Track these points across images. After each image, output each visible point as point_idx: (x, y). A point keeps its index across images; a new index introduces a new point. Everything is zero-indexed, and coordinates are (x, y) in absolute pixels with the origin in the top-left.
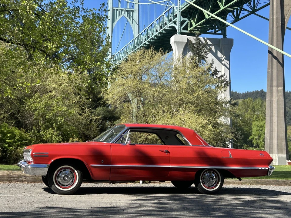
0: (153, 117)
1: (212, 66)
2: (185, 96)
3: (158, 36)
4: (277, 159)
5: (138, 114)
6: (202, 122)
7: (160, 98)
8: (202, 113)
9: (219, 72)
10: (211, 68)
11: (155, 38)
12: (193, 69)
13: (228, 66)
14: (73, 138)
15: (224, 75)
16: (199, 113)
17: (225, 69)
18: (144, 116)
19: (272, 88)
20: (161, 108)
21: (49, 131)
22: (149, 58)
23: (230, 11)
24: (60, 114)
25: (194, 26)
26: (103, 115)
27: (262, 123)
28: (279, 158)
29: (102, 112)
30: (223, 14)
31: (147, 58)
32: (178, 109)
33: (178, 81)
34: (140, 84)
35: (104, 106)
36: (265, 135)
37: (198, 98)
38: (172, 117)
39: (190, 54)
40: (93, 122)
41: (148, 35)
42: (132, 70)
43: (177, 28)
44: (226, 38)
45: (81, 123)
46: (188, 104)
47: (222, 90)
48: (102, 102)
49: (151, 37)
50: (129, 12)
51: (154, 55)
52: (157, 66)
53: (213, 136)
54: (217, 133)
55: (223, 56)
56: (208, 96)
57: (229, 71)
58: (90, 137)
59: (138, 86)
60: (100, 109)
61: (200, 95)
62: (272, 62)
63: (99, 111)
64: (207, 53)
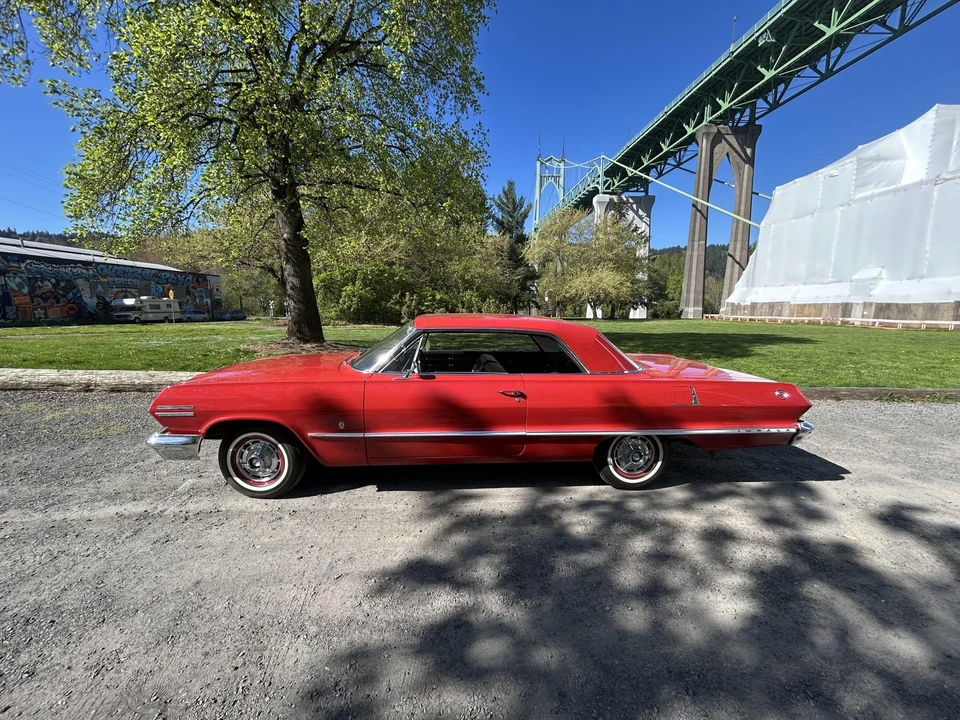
0: (571, 275)
1: (633, 224)
2: (604, 253)
3: (582, 197)
4: (693, 313)
6: (620, 279)
7: (578, 256)
8: (621, 270)
9: (638, 229)
10: (632, 226)
11: (579, 199)
12: (614, 226)
13: (648, 222)
15: (644, 232)
16: (618, 270)
17: (645, 225)
18: (563, 274)
19: (693, 245)
20: (580, 266)
23: (653, 167)
25: (616, 184)
26: (524, 275)
27: (680, 277)
29: (523, 272)
30: (647, 170)
32: (596, 267)
33: (598, 239)
35: (525, 266)
36: (682, 288)
37: (617, 255)
38: (589, 275)
39: (611, 212)
40: (514, 281)
41: (572, 198)
43: (600, 188)
44: (648, 194)
46: (607, 262)
47: (642, 246)
48: (523, 262)
49: (575, 199)
50: (555, 178)
54: (634, 289)
55: (644, 213)
56: (628, 253)
57: (649, 227)
60: (521, 269)
61: (620, 252)
62: (696, 215)
63: (520, 271)
64: (628, 211)
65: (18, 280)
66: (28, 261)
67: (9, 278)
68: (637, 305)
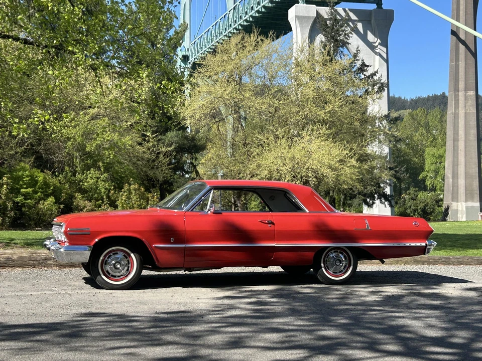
0: (258, 146)
1: (357, 58)
2: (310, 110)
3: (268, 7)
4: (464, 209)
5: (234, 142)
6: (339, 154)
7: (270, 114)
8: (340, 138)
9: (368, 66)
10: (356, 62)
11: (263, 10)
12: (325, 65)
13: (385, 56)
14: (130, 185)
15: (377, 72)
16: (335, 138)
17: (379, 60)
18: (245, 145)
19: (457, 93)
20: (273, 132)
21: (90, 173)
22: (251, 49)
24: (107, 146)
26: (177, 145)
27: (441, 152)
28: (467, 208)
29: (176, 139)
31: (249, 48)
32: (300, 132)
33: (300, 86)
34: (238, 92)
35: (179, 130)
36: (444, 170)
37: (332, 113)
38: (290, 147)
39: (320, 38)
40: (161, 155)
41: (251, 6)
42: (224, 68)
44: (382, 8)
45: (142, 159)
46: (317, 124)
47: (375, 98)
48: (176, 122)
49: (256, 9)
51: (260, 43)
52: (265, 62)
53: (358, 176)
54: (364, 172)
55: (376, 39)
56: (351, 110)
57: (386, 64)
58: (156, 180)
59: (234, 96)
60: (171, 135)
61: (337, 109)
63: (171, 137)
64: (348, 36)
68: (373, 198)
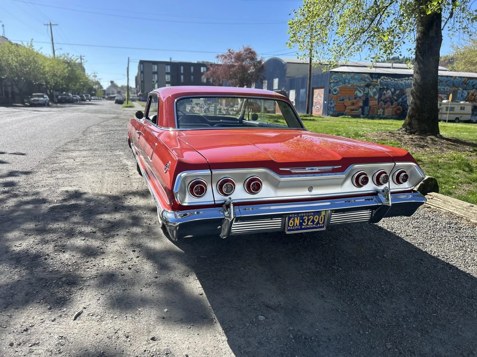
65: (375, 90)
66: (382, 77)
67: (370, 88)
